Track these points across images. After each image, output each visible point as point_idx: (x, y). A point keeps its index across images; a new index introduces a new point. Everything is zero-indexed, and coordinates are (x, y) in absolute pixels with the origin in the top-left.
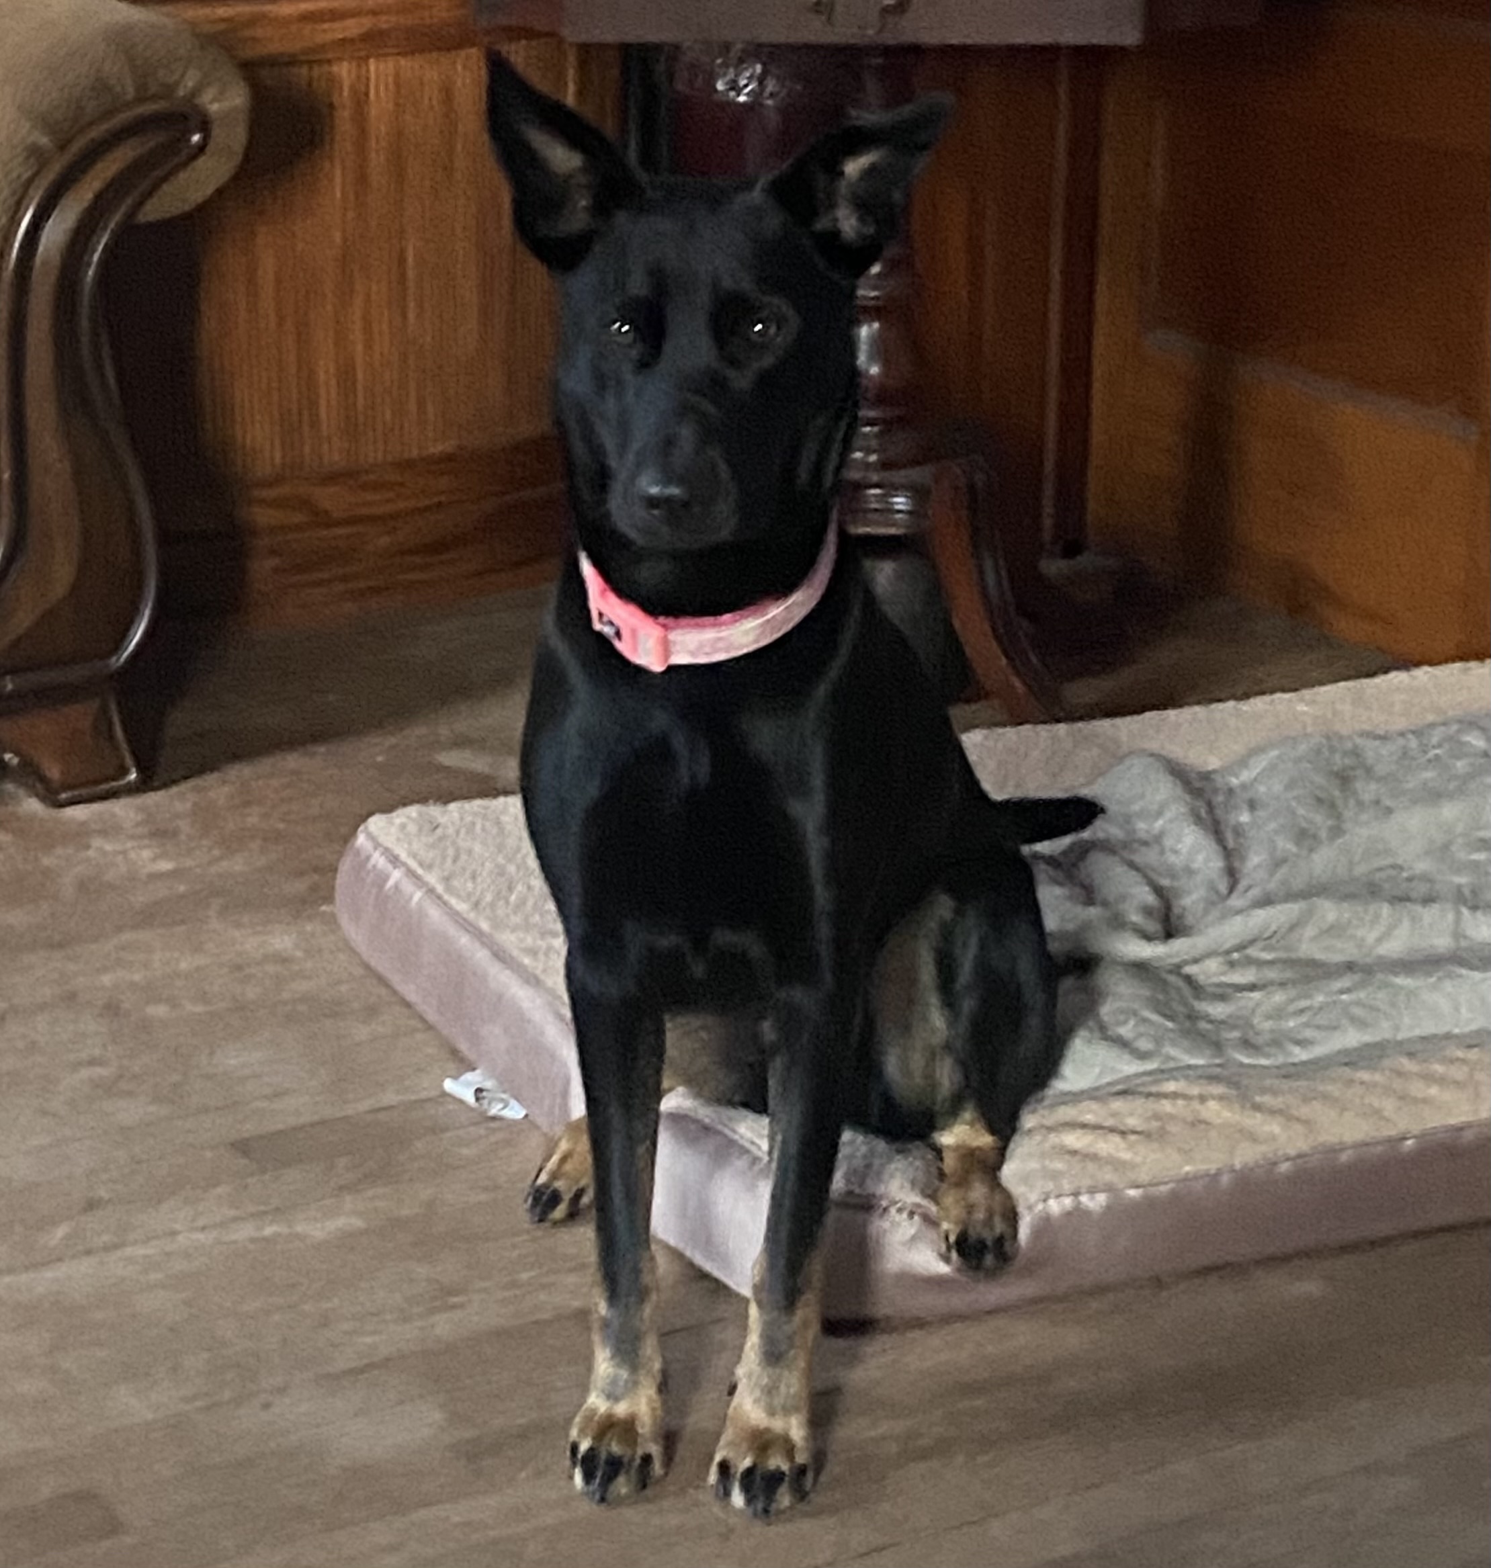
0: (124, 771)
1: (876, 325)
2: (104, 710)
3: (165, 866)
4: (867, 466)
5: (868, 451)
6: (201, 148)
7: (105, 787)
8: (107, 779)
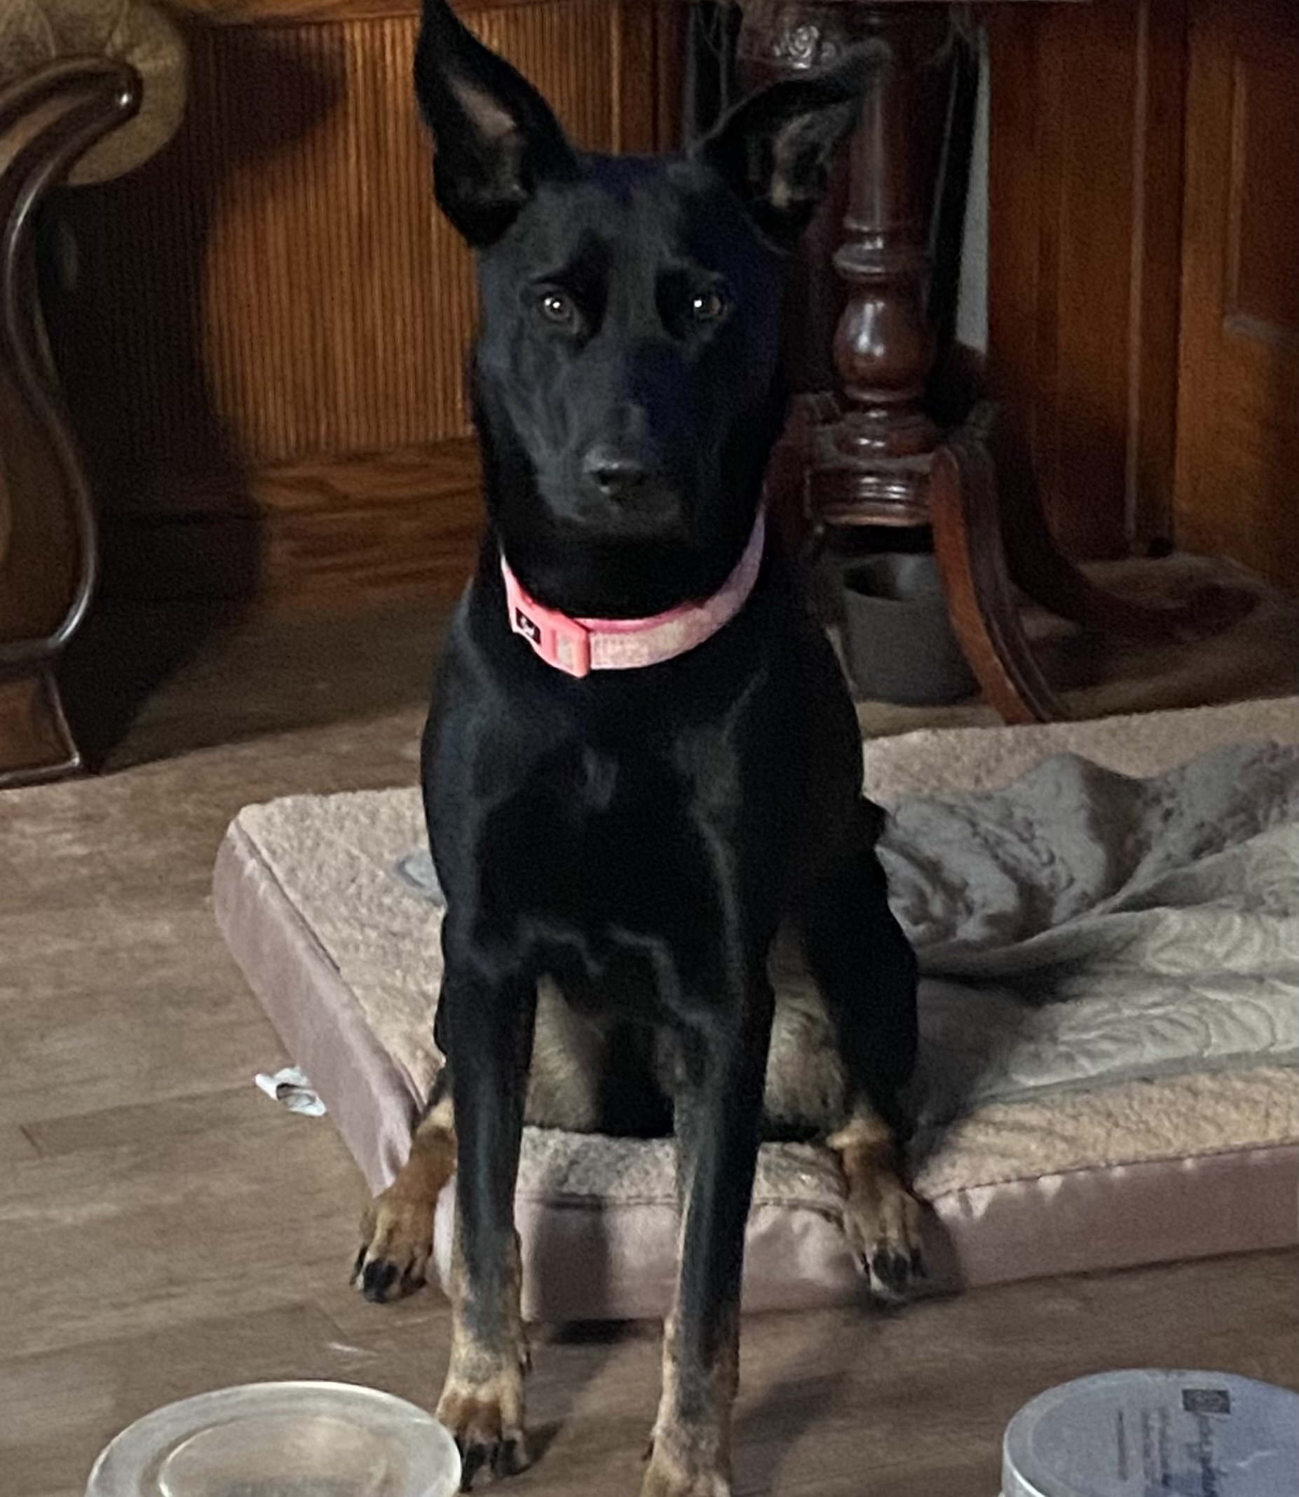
0: (69, 757)
1: (880, 305)
2: (44, 689)
3: (79, 850)
4: (874, 452)
5: (873, 438)
6: (133, 110)
7: (44, 770)
8: (45, 763)
